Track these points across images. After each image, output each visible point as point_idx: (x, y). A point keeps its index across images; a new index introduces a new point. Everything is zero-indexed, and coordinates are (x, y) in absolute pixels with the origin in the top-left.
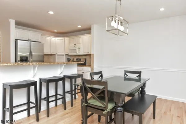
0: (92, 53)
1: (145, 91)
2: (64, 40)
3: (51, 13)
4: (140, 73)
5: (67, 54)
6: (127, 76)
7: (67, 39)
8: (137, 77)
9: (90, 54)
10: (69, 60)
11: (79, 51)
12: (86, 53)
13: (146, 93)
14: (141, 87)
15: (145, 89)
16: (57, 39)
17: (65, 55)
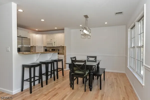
0: (65, 46)
1: (99, 67)
2: (42, 36)
3: (43, 20)
4: (96, 57)
5: (45, 46)
6: (89, 59)
7: (44, 36)
8: (94, 59)
9: (64, 46)
10: (46, 50)
11: (55, 44)
12: (60, 46)
13: (100, 68)
14: (97, 65)
15: (99, 66)
16: (37, 35)
17: (43, 47)
